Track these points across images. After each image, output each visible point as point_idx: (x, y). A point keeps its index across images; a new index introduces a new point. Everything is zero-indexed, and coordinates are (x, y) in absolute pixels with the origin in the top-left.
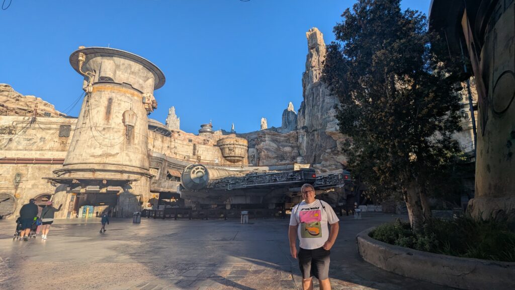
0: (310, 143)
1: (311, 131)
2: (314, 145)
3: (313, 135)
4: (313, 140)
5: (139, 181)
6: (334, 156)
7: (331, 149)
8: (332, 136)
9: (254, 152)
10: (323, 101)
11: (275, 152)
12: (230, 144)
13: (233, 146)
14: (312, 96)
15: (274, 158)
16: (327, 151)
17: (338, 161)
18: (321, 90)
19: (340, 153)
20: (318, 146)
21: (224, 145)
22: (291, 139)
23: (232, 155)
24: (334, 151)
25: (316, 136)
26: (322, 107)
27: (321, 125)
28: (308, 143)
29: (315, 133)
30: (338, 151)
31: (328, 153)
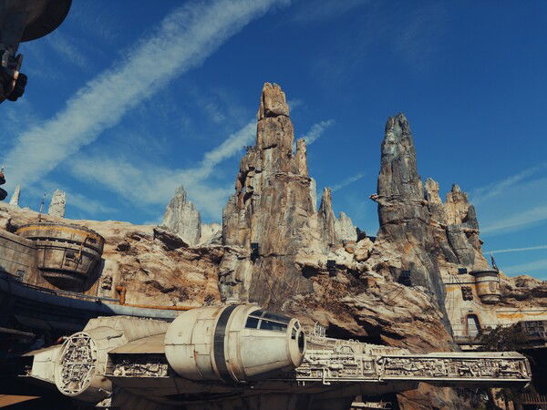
0: (263, 276)
1: (266, 255)
2: (270, 282)
3: (270, 263)
4: (268, 272)
6: (309, 310)
7: (303, 294)
10: (293, 209)
11: (169, 279)
12: (70, 242)
13: (77, 247)
16: (296, 298)
18: (289, 190)
19: (319, 305)
20: (277, 286)
21: (53, 239)
24: (309, 300)
25: (275, 267)
26: (290, 220)
27: (286, 249)
29: (275, 259)
30: (316, 302)
31: (298, 302)
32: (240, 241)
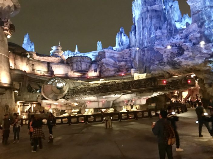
0: (142, 57)
1: (142, 48)
2: (145, 59)
3: (144, 51)
4: (144, 55)
5: (4, 95)
6: (161, 67)
7: (159, 61)
8: (159, 51)
9: (96, 67)
11: (113, 66)
14: (142, 20)
15: (112, 71)
16: (155, 63)
17: (165, 70)
18: (149, 15)
19: (165, 64)
20: (148, 59)
22: (125, 56)
23: (80, 70)
24: (161, 63)
25: (146, 52)
27: (150, 42)
28: (140, 57)
29: (146, 49)
30: (164, 63)
31: (156, 64)
32: (134, 45)
